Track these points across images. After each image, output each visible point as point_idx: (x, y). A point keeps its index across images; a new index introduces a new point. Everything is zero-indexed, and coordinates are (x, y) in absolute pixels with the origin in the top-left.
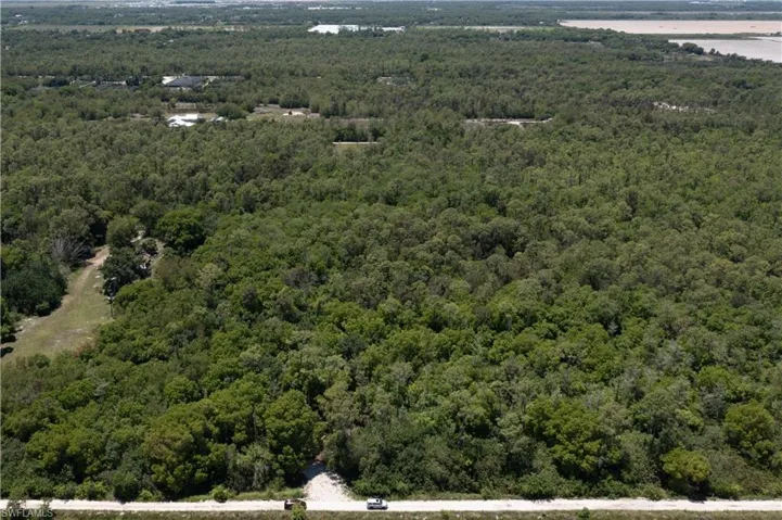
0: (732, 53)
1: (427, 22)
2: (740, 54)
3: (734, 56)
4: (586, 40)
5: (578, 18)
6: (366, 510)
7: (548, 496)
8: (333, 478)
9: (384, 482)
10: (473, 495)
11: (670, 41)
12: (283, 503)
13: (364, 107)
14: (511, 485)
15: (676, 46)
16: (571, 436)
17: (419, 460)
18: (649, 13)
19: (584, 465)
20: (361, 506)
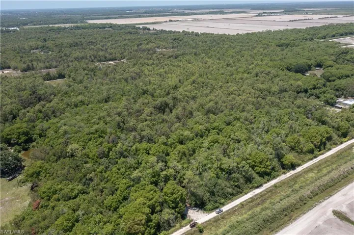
0: (161, 29)
1: (27, 24)
2: (164, 29)
3: (162, 30)
4: (104, 28)
5: (91, 19)
6: (216, 215)
7: (261, 185)
8: (194, 210)
9: (216, 202)
10: (241, 195)
11: (136, 26)
12: (189, 226)
13: (42, 65)
14: (250, 186)
15: (139, 28)
16: (261, 163)
17: (222, 190)
18: (117, 16)
19: (268, 170)
20: (213, 214)
